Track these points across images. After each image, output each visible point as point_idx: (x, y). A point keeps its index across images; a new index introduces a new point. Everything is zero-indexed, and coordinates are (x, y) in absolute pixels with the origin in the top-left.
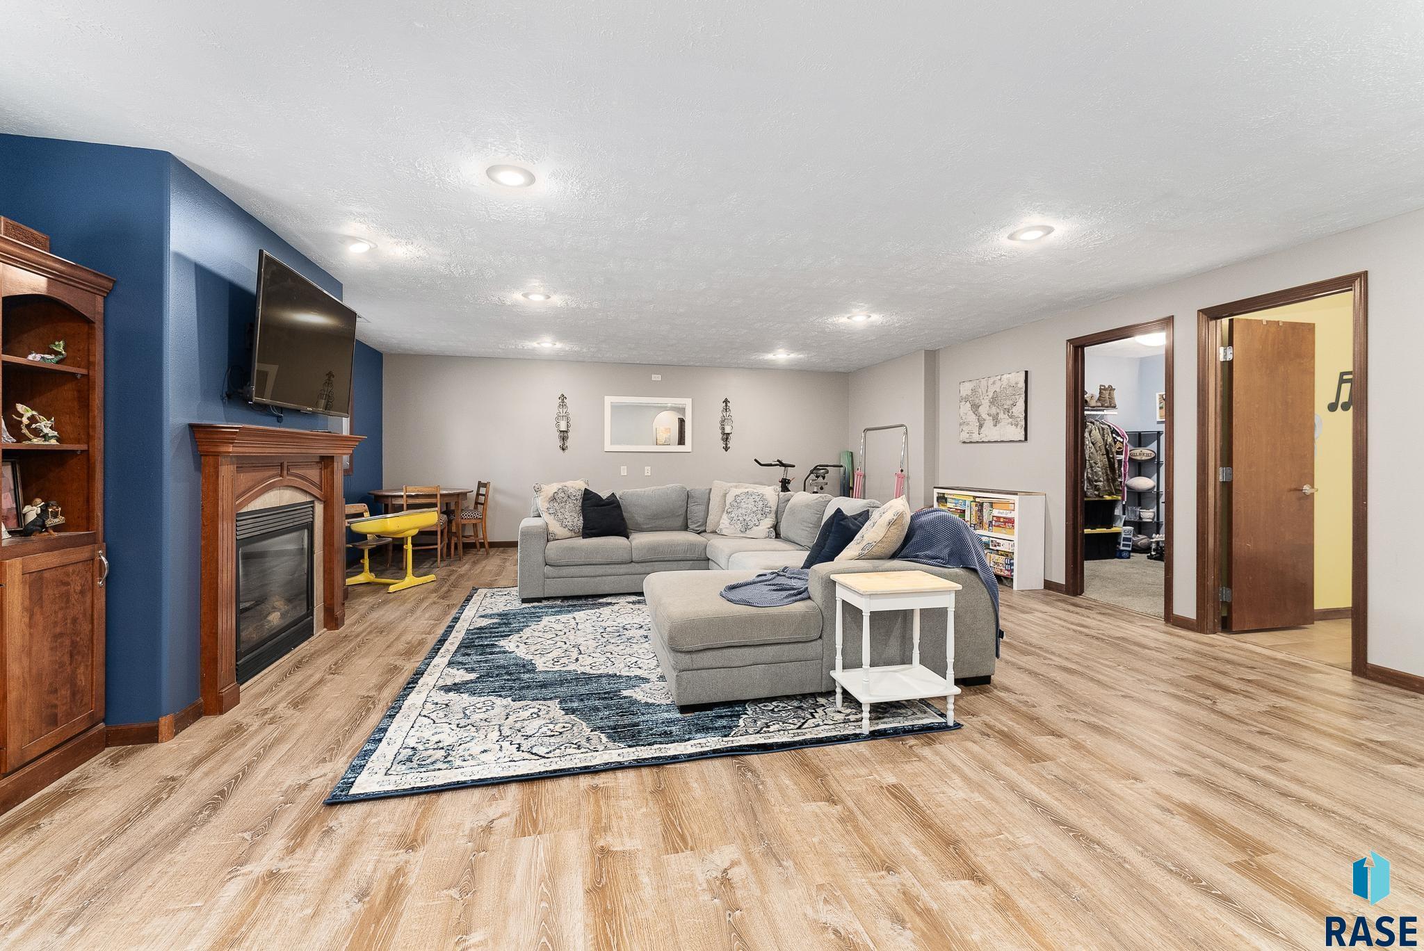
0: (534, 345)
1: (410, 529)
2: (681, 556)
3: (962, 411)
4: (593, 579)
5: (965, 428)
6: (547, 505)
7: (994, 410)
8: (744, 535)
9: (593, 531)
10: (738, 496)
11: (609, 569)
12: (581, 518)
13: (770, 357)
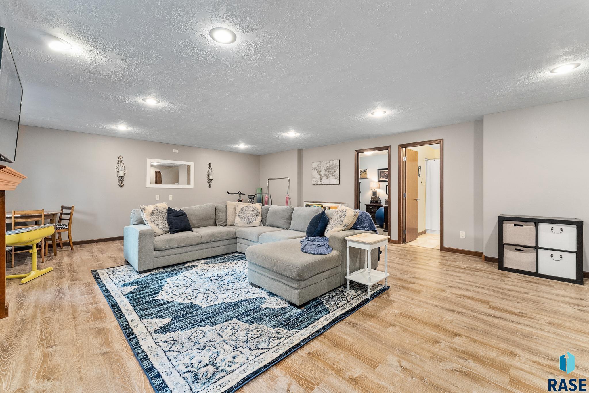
0: (114, 127)
1: (36, 239)
2: (224, 238)
3: (313, 173)
4: (181, 255)
5: (314, 179)
6: (149, 217)
7: (327, 173)
8: (249, 225)
9: (177, 229)
10: (243, 208)
11: (190, 249)
12: (167, 223)
13: (237, 146)
